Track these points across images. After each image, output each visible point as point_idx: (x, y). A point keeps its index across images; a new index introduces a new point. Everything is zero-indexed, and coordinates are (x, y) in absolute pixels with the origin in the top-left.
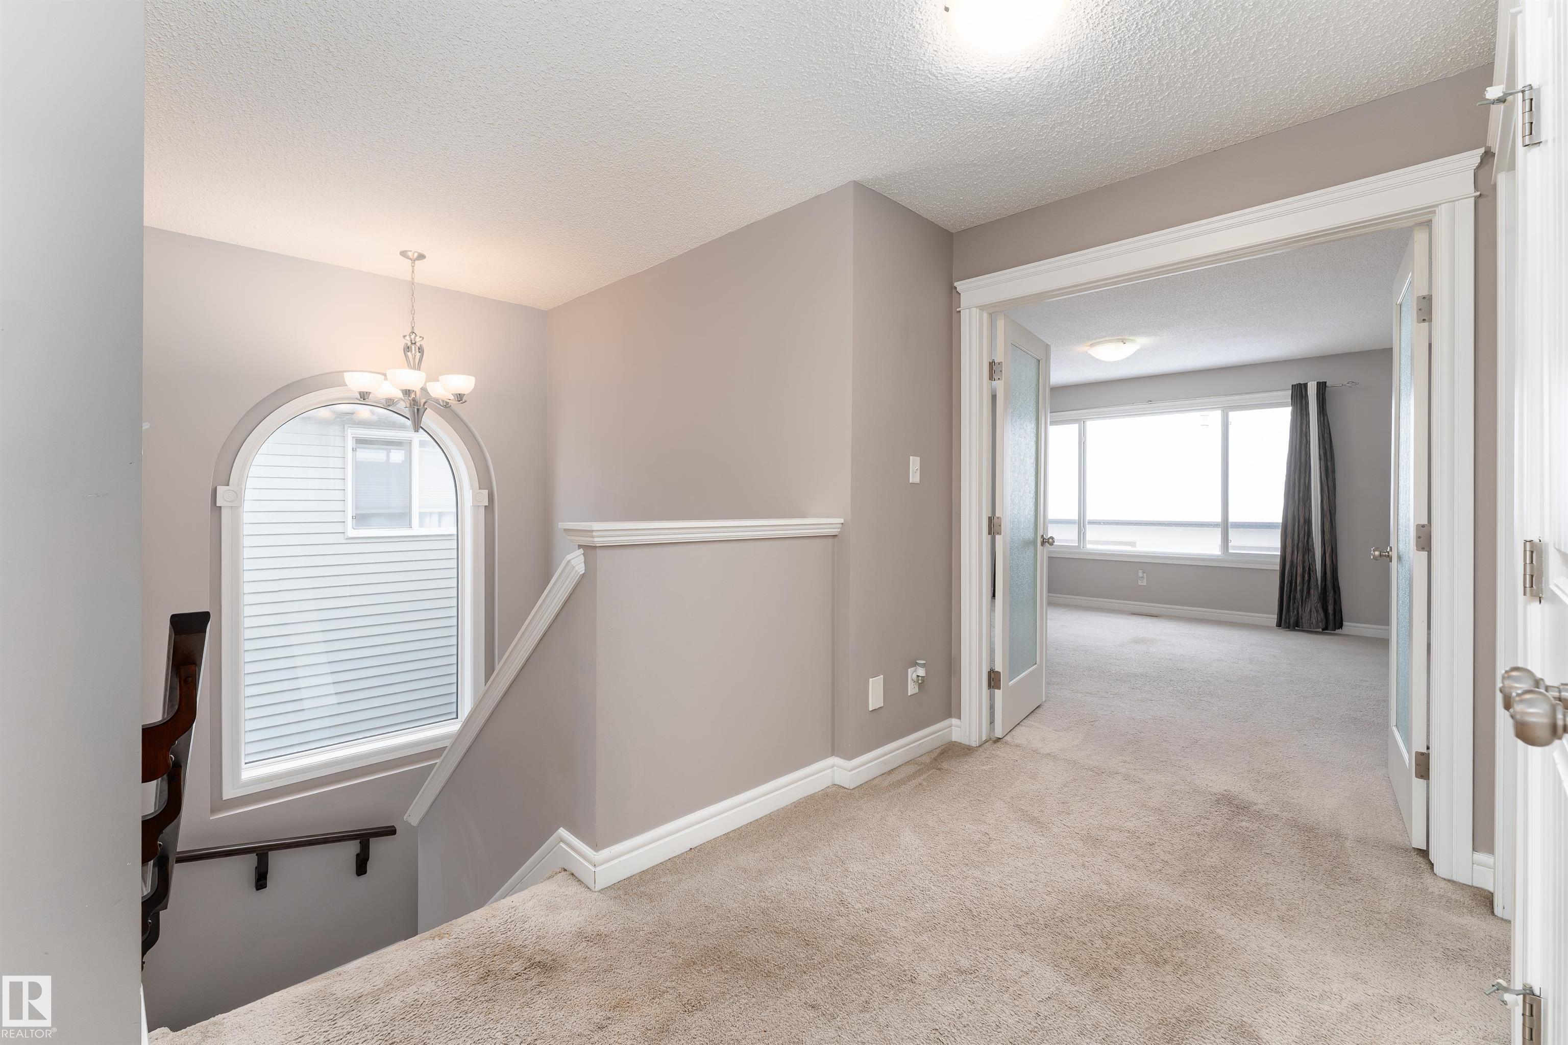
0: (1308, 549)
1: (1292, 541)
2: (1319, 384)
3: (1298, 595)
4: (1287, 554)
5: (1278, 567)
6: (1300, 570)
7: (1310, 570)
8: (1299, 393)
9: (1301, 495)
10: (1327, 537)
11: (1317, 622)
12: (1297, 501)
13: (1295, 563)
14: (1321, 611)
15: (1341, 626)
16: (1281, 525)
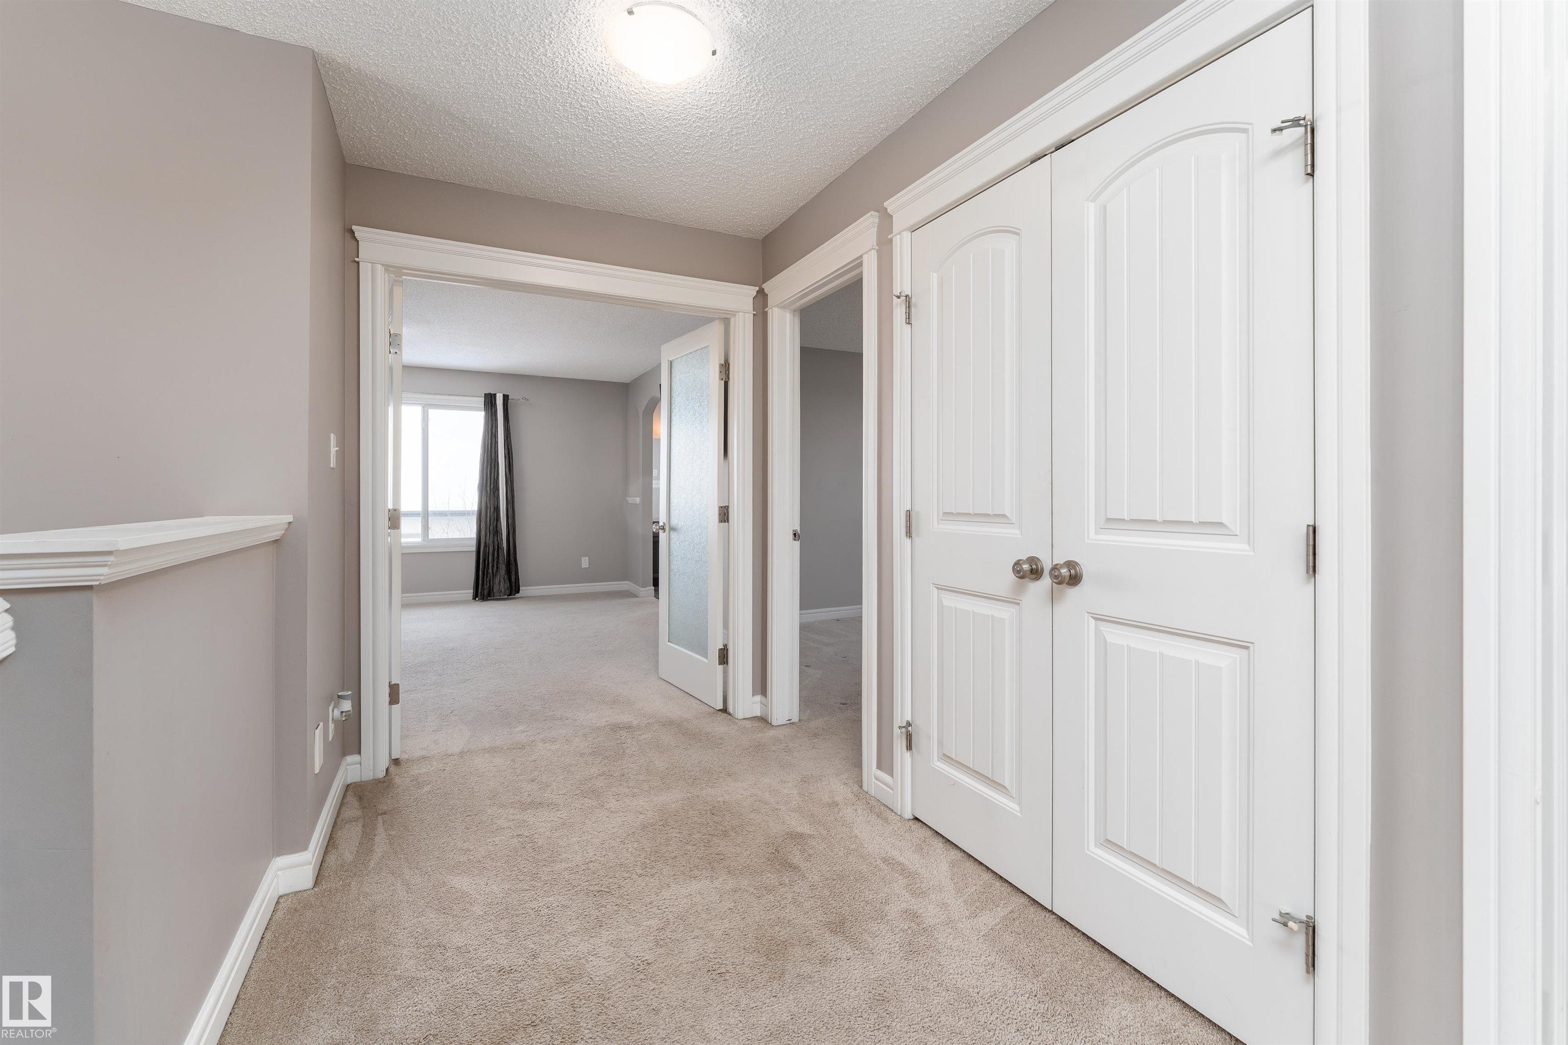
0: (497, 531)
1: (486, 525)
2: (504, 395)
3: (490, 570)
4: (482, 536)
5: (474, 549)
6: (491, 549)
7: (499, 547)
8: (490, 400)
9: (492, 487)
10: (510, 522)
11: (505, 591)
12: (489, 491)
13: (488, 544)
14: (507, 581)
15: (518, 591)
16: (476, 512)
